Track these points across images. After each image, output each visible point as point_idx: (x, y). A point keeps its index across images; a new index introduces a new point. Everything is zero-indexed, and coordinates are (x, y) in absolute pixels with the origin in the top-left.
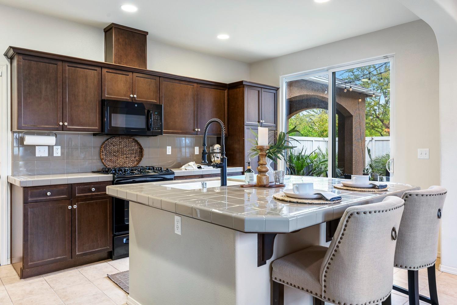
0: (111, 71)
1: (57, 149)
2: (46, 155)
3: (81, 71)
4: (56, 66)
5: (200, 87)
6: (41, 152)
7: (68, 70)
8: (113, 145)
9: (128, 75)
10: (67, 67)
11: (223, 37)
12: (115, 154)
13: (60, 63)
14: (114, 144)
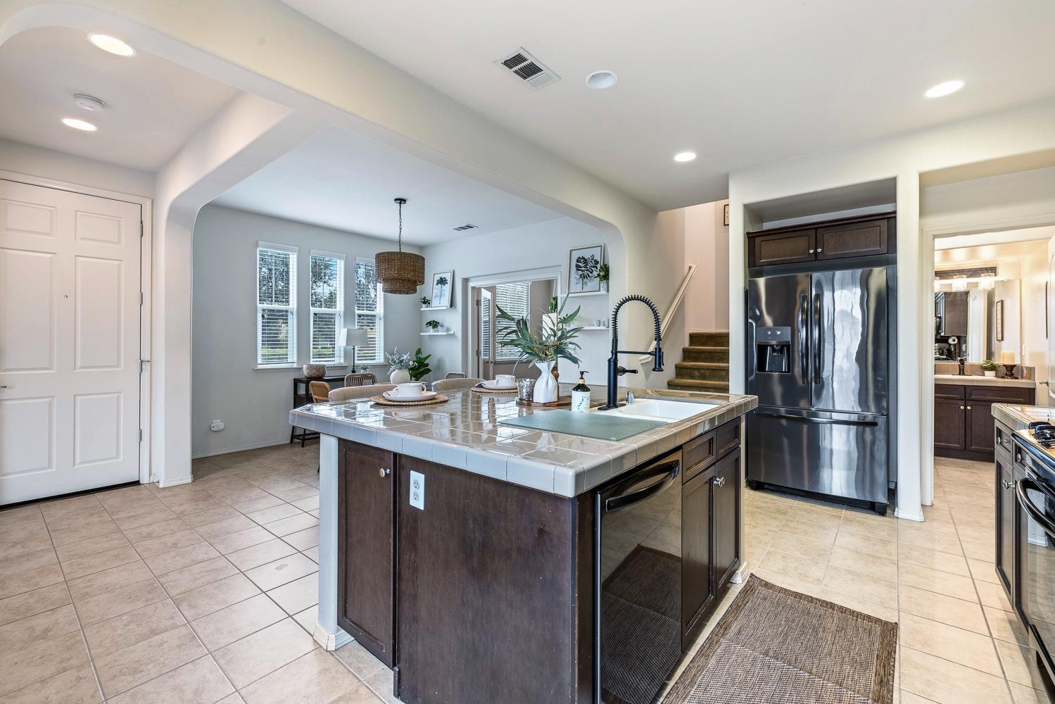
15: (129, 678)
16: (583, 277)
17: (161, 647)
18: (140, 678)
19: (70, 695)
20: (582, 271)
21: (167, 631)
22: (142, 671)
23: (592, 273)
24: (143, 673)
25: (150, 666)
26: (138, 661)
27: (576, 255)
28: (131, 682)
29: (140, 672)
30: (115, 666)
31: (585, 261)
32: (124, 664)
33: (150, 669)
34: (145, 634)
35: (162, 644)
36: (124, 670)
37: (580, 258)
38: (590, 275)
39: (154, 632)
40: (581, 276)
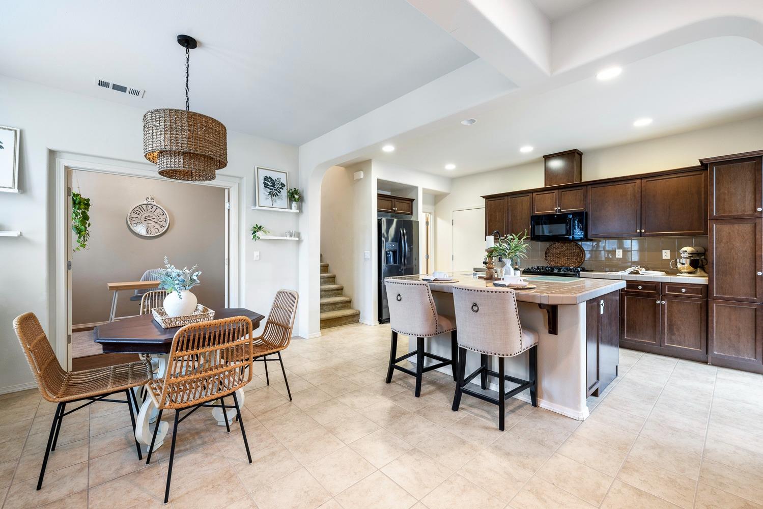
0: (540, 193)
3: (519, 199)
4: (504, 200)
5: (647, 181)
8: (556, 249)
9: (554, 193)
10: (510, 199)
12: (557, 256)
13: (506, 198)
15: (678, 480)
16: (272, 194)
17: (646, 480)
18: (673, 475)
19: (718, 502)
20: (271, 189)
21: (632, 487)
22: (669, 478)
23: (280, 193)
24: (670, 476)
25: (663, 476)
26: (667, 485)
27: (263, 174)
28: (679, 478)
29: (671, 478)
30: (681, 495)
31: (273, 181)
32: (676, 491)
33: (664, 475)
34: (646, 498)
35: (644, 481)
36: (678, 487)
37: (267, 177)
38: (278, 194)
39: (640, 493)
40: (270, 192)
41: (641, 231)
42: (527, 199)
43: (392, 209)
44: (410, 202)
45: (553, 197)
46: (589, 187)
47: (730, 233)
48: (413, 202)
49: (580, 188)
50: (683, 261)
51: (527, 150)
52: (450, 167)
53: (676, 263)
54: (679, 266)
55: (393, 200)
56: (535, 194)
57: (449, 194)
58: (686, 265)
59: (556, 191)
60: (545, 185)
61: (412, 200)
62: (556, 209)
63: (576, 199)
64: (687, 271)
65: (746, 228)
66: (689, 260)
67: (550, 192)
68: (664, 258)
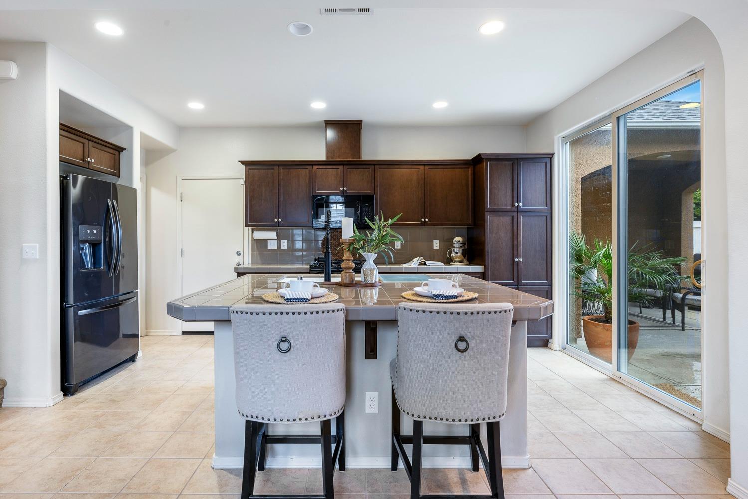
0: (321, 167)
1: (284, 242)
2: (276, 247)
3: (294, 171)
4: (273, 170)
5: (429, 168)
6: (272, 245)
7: (283, 172)
8: (334, 239)
9: (339, 168)
10: (282, 170)
11: (440, 104)
12: (335, 247)
13: (276, 167)
14: (335, 237)
41: (425, 220)
42: (304, 172)
43: (83, 160)
44: (117, 153)
45: (337, 174)
46: (377, 167)
47: (498, 224)
48: (122, 154)
49: (367, 166)
50: (456, 250)
51: (320, 107)
52: (196, 106)
53: (450, 253)
54: (453, 255)
55: (86, 142)
56: (315, 167)
57: (176, 150)
58: (459, 254)
59: (341, 167)
60: (327, 158)
61: (120, 149)
62: (341, 189)
63: (363, 179)
64: (459, 260)
65: (507, 220)
66: (461, 249)
67: (334, 167)
68: (435, 248)
